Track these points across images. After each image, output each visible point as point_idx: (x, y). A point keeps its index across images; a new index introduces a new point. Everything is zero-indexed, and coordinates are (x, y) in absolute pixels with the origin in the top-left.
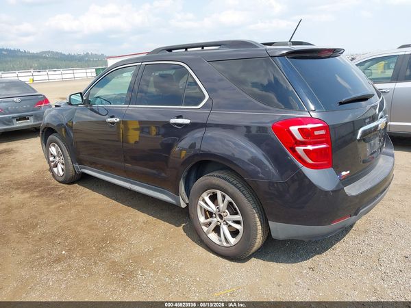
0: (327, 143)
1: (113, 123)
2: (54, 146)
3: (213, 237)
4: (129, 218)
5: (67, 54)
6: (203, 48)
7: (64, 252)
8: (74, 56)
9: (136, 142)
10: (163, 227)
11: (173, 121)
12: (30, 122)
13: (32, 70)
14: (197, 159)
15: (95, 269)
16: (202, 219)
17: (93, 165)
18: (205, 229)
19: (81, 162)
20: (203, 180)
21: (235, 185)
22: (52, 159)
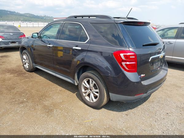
0: (135, 62)
1: (50, 47)
2: (25, 55)
3: (87, 98)
4: (54, 88)
5: (36, 15)
6: (89, 17)
7: (25, 100)
8: (39, 16)
9: (61, 57)
10: (68, 93)
11: (74, 48)
12: (16, 44)
13: (20, 21)
14: (83, 65)
15: (37, 107)
16: (83, 90)
17: (41, 64)
18: (84, 95)
19: (36, 63)
20: (85, 74)
21: (97, 77)
22: (24, 61)
